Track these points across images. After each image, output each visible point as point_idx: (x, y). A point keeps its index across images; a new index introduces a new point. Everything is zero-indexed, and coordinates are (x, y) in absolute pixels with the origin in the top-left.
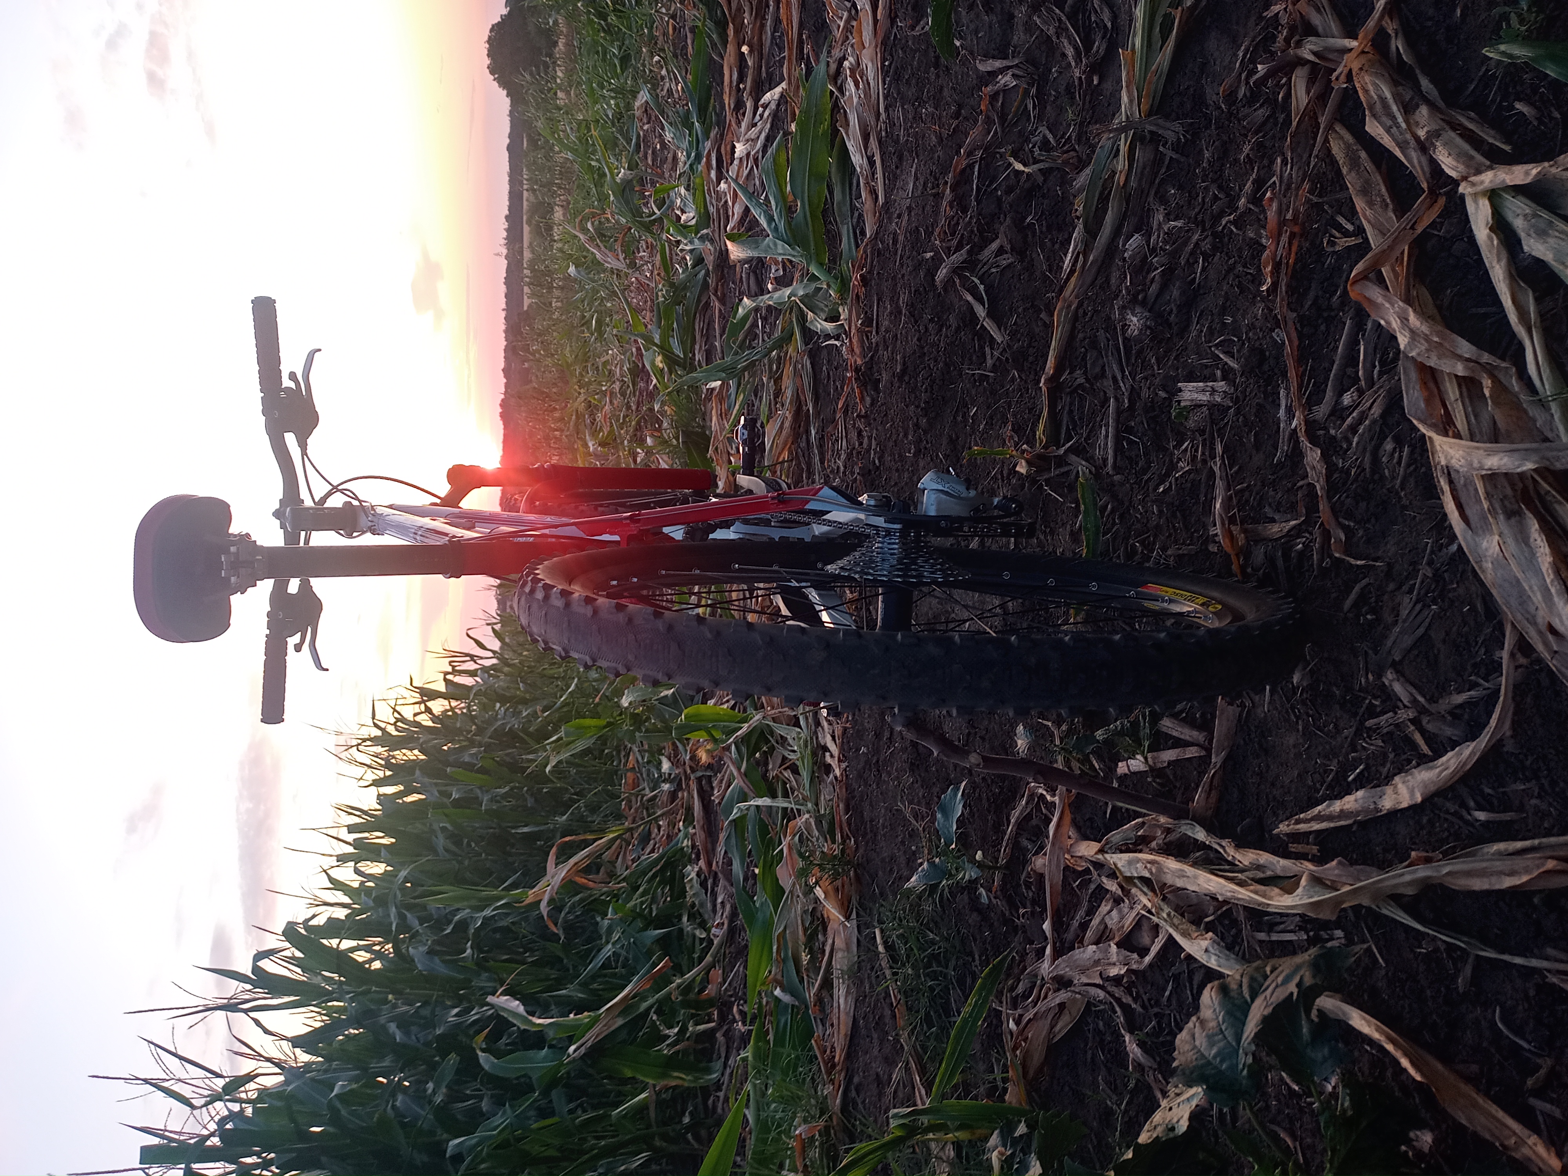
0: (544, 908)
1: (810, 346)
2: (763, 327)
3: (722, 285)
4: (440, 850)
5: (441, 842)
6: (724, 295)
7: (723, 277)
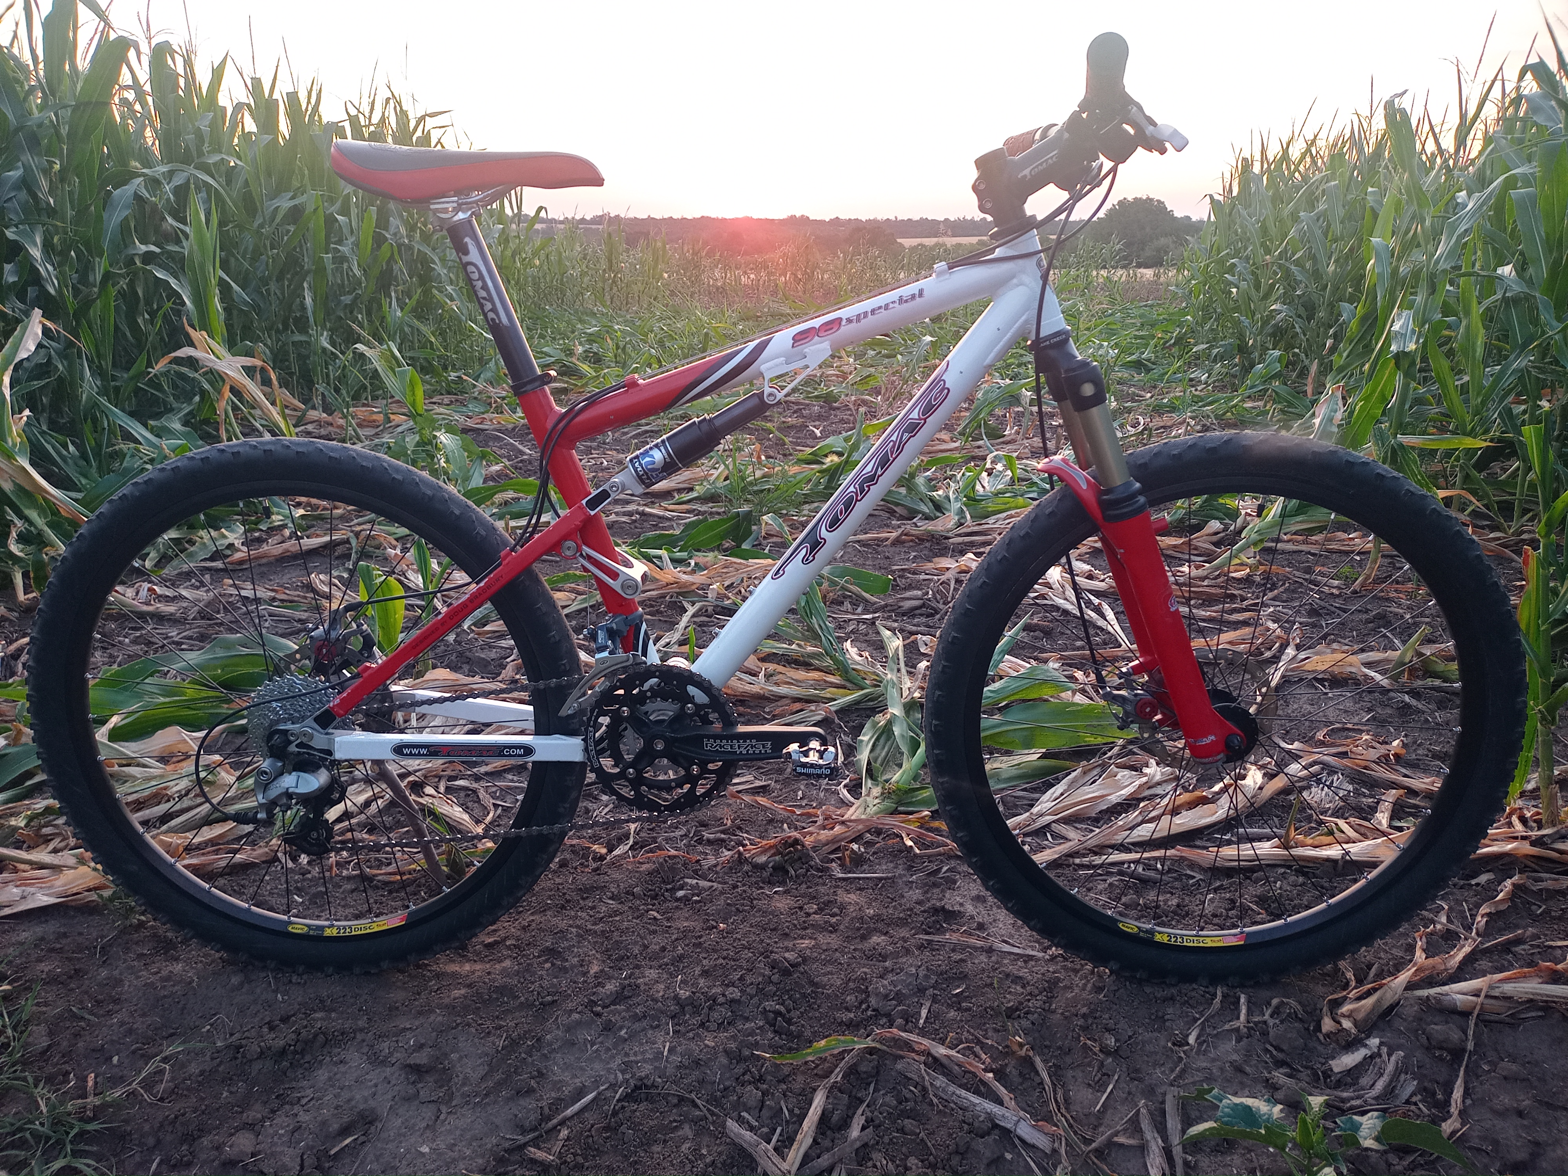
0: (186, 352)
1: (837, 721)
2: (864, 621)
3: (912, 541)
4: (276, 203)
5: (285, 203)
6: (904, 542)
7: (922, 540)
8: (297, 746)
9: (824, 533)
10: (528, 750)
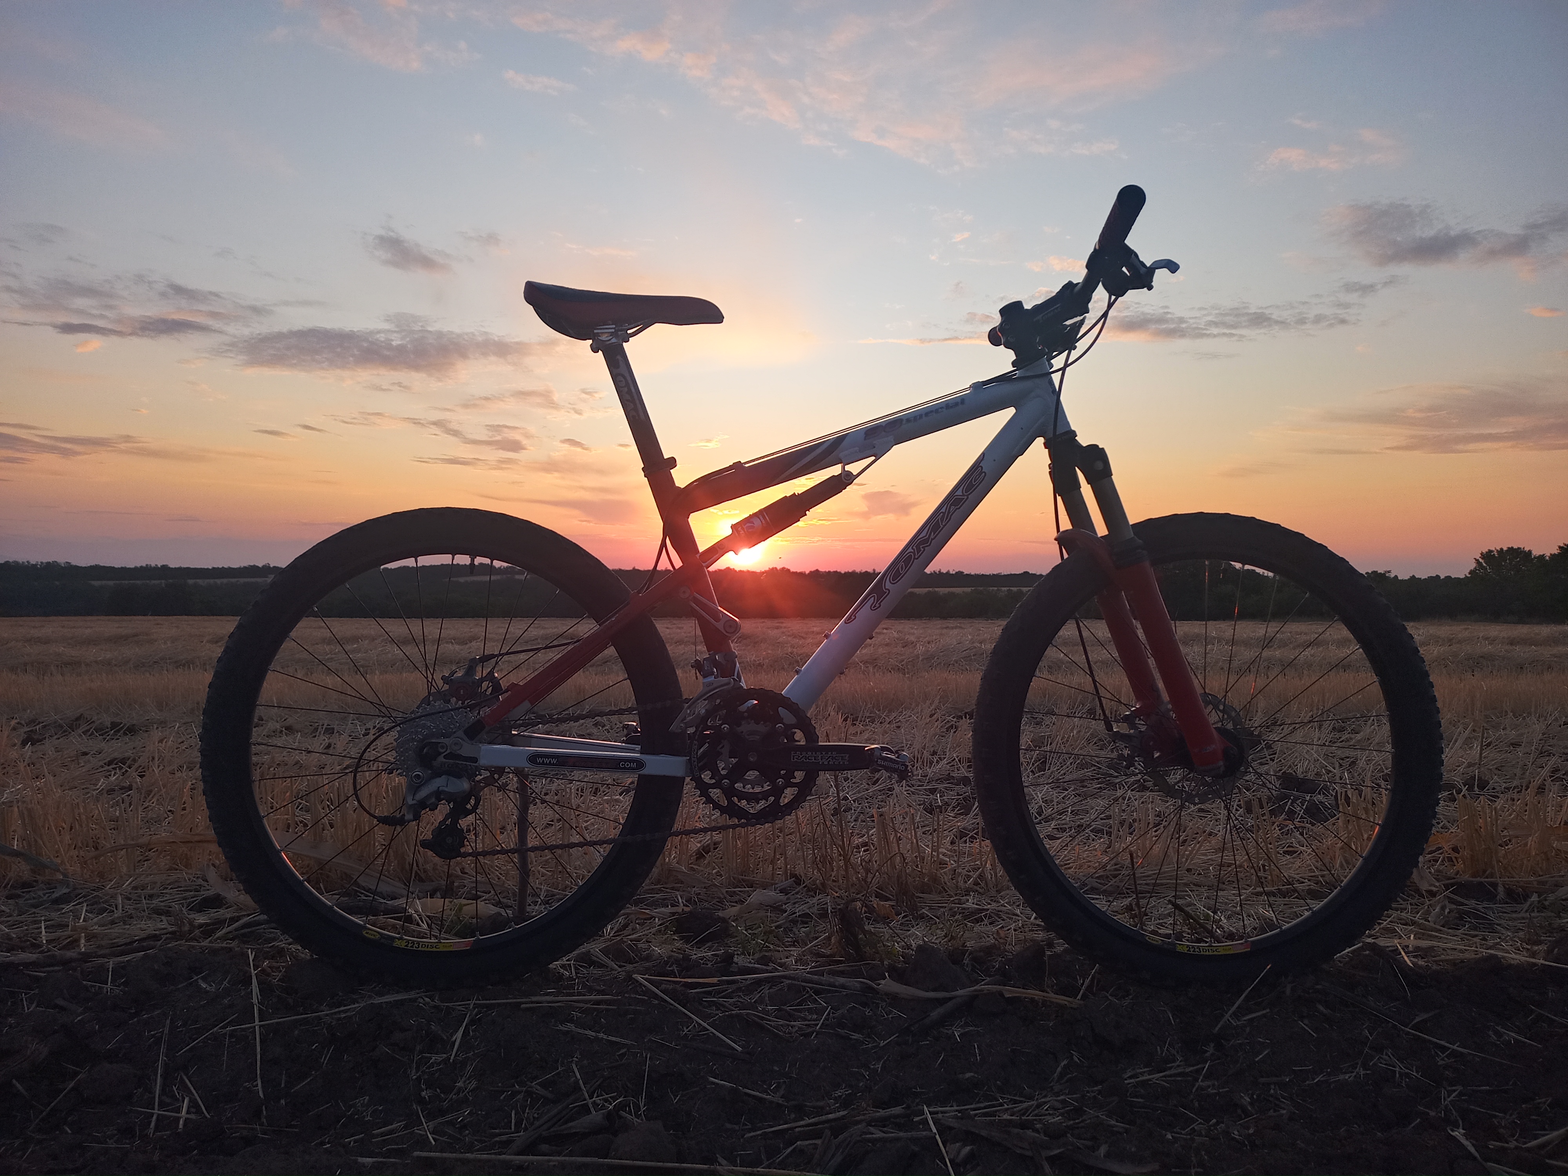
8: (445, 757)
9: (888, 585)
10: (640, 764)
